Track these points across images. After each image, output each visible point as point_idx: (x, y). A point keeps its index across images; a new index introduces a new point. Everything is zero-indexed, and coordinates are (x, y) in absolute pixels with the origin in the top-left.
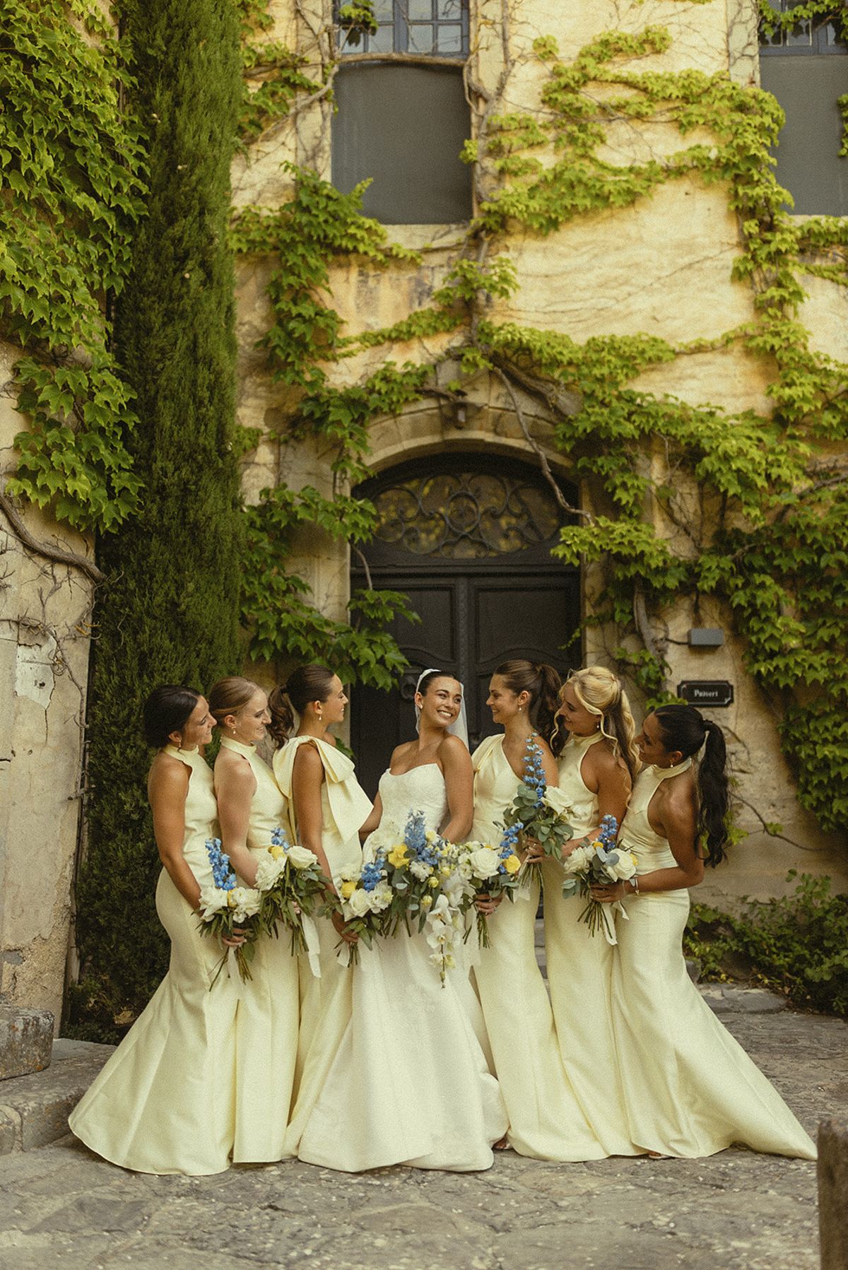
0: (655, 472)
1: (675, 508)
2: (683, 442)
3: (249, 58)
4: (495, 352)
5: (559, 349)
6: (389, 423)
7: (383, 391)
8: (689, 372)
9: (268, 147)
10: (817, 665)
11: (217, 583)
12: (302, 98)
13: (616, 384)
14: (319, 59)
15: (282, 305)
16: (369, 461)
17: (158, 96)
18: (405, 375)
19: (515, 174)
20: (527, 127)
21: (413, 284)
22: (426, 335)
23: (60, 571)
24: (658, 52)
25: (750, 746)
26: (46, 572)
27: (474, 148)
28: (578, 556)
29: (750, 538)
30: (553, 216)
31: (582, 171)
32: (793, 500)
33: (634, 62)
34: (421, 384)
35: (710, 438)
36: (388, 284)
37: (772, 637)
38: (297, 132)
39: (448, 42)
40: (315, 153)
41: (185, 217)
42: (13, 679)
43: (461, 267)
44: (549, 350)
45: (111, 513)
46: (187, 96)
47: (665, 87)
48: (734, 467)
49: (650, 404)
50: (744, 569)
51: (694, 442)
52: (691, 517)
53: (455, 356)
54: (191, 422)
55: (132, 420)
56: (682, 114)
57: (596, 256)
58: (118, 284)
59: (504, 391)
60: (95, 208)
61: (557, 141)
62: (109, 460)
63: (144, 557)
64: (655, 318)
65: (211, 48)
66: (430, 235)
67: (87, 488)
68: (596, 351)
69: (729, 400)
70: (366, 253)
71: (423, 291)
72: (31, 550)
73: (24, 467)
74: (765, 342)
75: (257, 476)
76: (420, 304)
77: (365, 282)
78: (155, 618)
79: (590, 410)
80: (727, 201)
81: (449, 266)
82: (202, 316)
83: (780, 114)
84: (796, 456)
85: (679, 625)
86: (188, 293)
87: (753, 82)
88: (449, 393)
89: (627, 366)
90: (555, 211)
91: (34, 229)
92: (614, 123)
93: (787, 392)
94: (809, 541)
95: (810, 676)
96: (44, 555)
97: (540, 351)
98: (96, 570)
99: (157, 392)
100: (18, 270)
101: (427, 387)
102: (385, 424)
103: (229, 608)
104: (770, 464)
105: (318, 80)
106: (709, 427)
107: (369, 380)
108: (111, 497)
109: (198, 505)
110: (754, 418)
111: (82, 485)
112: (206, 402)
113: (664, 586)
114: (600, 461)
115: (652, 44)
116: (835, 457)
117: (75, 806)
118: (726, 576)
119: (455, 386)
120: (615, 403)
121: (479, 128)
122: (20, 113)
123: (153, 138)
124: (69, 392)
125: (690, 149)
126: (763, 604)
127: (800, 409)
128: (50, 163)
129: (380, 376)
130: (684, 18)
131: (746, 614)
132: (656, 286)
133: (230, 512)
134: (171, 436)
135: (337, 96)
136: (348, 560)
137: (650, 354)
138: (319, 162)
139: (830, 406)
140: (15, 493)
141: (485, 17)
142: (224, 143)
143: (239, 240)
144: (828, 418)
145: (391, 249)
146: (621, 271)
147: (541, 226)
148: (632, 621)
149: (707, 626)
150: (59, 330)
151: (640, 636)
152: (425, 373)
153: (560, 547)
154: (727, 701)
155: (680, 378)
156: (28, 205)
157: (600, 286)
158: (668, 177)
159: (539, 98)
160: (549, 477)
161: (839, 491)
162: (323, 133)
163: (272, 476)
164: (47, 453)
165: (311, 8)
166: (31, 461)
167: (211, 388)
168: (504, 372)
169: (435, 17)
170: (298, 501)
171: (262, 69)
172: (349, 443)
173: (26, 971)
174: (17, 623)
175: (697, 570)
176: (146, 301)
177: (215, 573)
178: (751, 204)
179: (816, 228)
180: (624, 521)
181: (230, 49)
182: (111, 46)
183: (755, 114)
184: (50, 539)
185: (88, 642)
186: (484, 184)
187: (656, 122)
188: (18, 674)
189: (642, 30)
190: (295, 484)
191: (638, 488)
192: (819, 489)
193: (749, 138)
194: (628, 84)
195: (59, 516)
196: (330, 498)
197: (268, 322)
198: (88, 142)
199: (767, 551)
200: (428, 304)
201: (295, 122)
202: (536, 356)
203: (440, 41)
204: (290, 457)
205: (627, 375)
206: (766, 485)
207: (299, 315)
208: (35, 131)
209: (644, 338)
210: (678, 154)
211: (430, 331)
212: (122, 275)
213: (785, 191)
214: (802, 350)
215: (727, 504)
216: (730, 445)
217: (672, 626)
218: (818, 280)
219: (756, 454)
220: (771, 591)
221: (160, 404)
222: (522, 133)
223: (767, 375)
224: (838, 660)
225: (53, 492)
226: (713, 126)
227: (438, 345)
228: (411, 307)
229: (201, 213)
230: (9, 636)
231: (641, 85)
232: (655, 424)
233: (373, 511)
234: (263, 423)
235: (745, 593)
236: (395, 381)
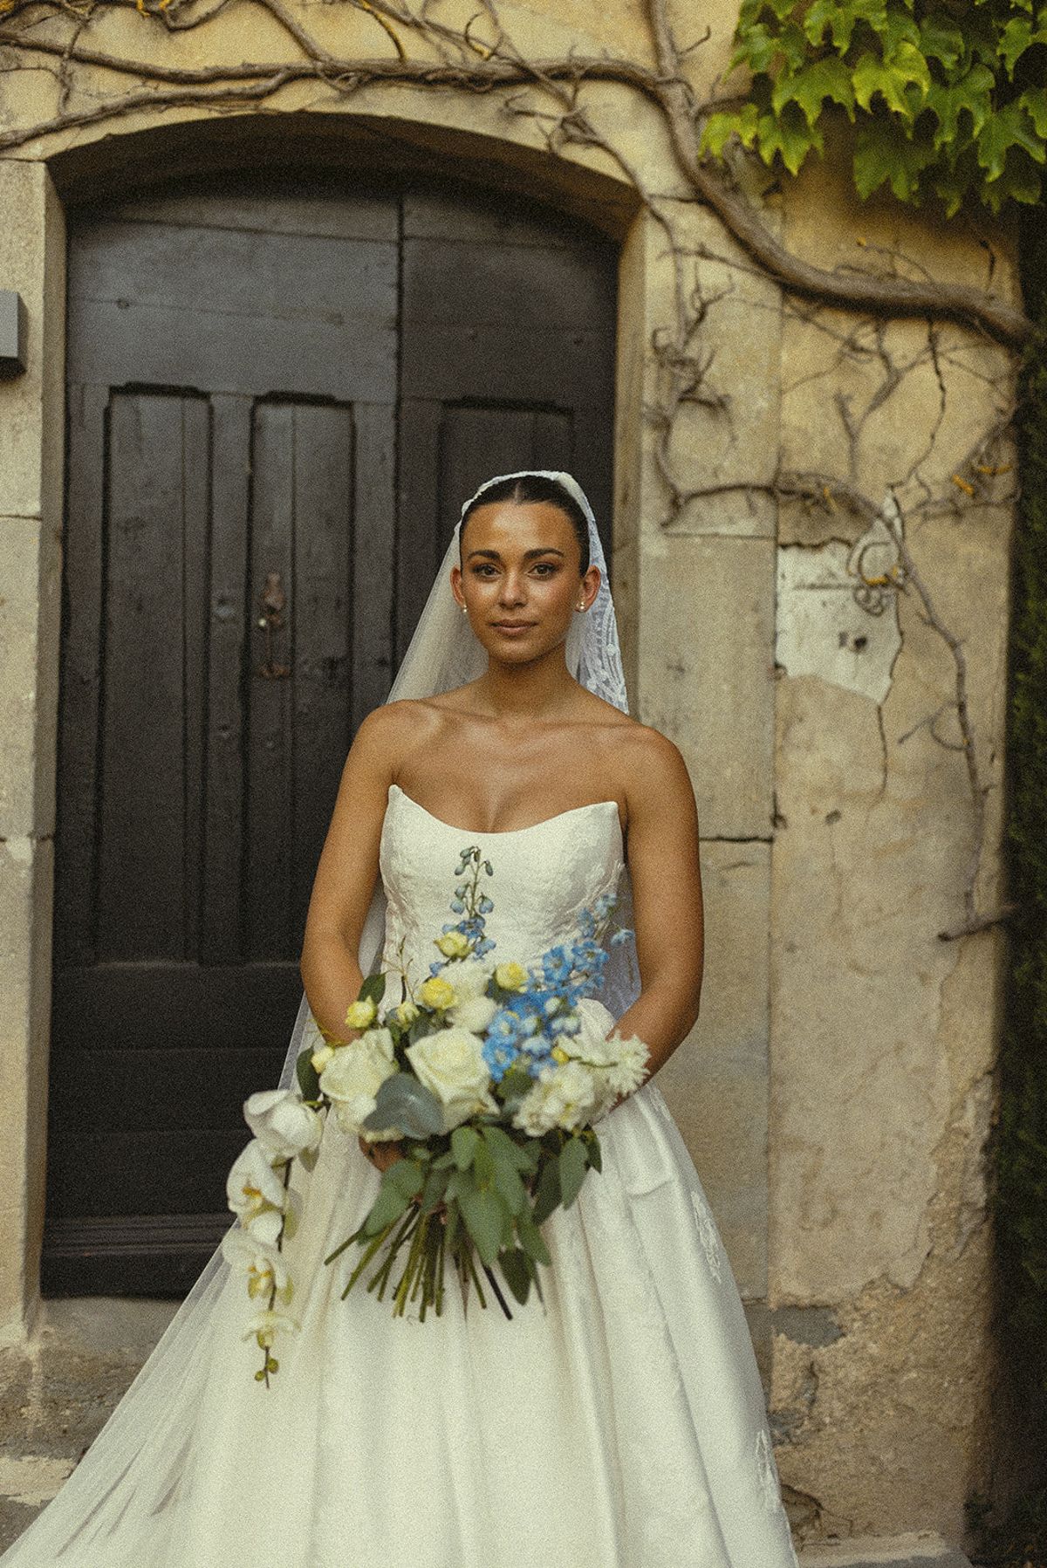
23: (904, 341)
26: (858, 348)
42: (769, 634)
96: (848, 304)
98: (1018, 319)
174: (769, 491)
184: (868, 258)
185: (1003, 520)
188: (785, 621)
195: (863, 184)
230: (746, 526)
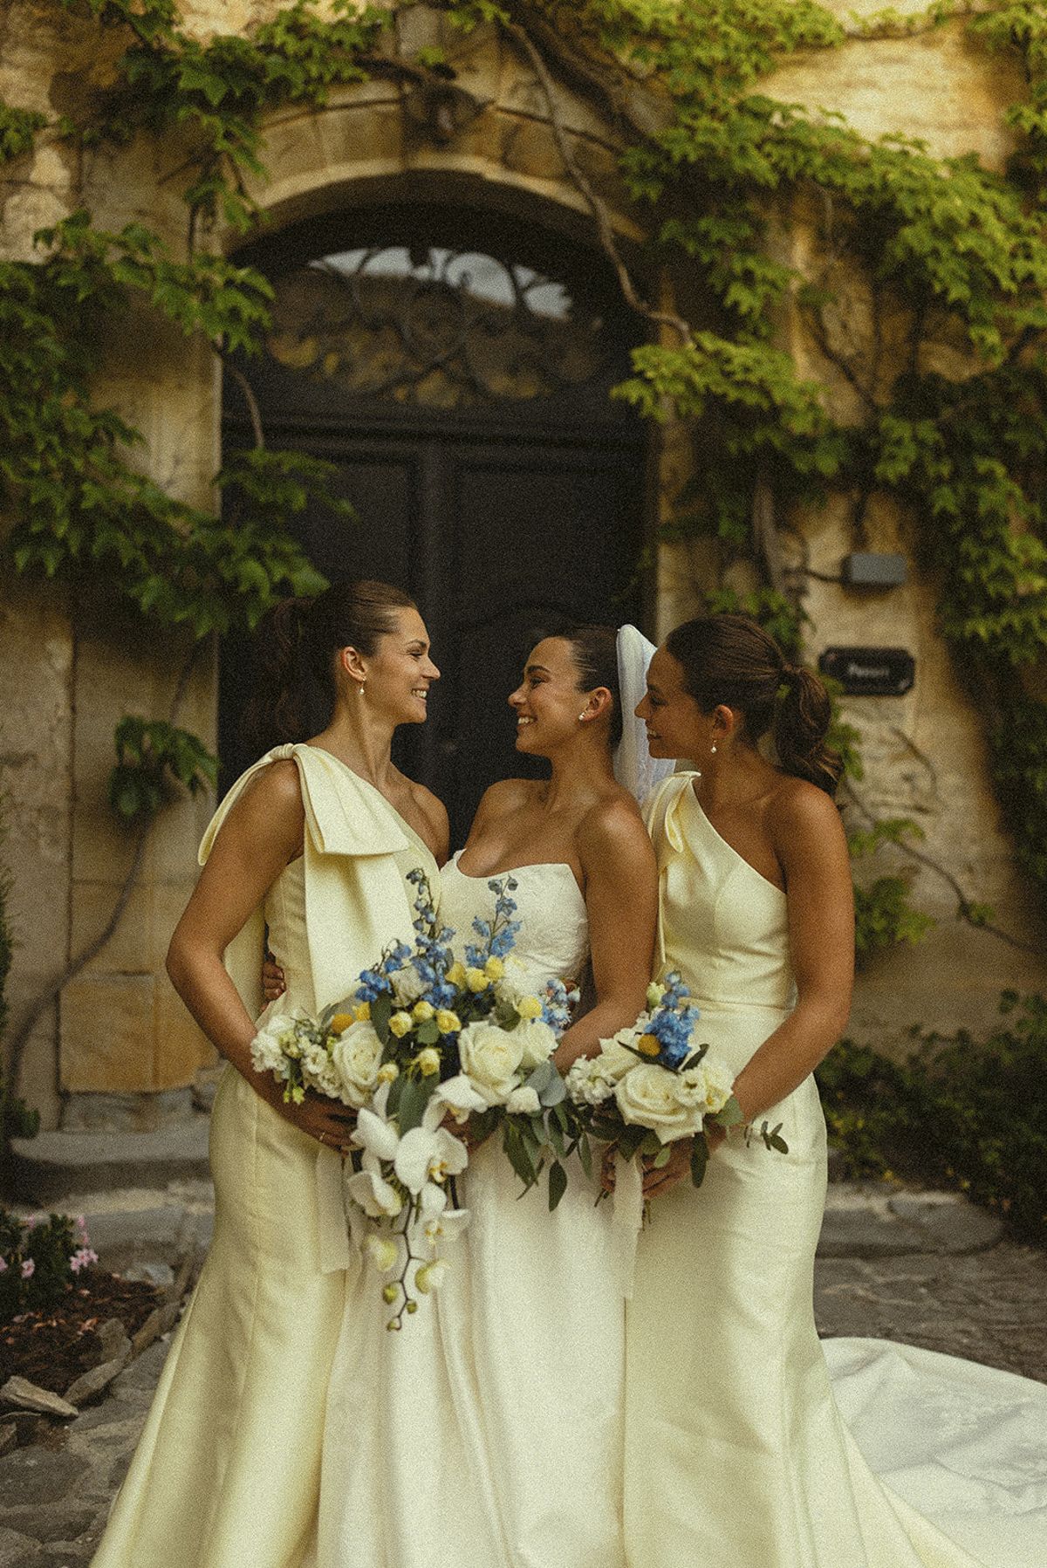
0: (799, 256)
1: (831, 325)
2: (857, 201)
6: (303, 123)
7: (290, 51)
8: (863, 73)
13: (736, 79)
16: (261, 198)
18: (334, 27)
25: (938, 764)
29: (961, 390)
34: (366, 48)
35: (911, 192)
37: (1001, 573)
48: (962, 247)
49: (798, 124)
52: (860, 347)
59: (526, 77)
68: (699, 14)
69: (933, 131)
74: (1011, 22)
75: (32, 208)
79: (692, 123)
85: (826, 545)
88: (421, 70)
89: (756, 47)
101: (377, 56)
102: (295, 125)
104: (1013, 254)
106: (906, 174)
107: (263, 31)
110: (980, 168)
113: (813, 469)
114: (704, 224)
118: (926, 455)
119: (435, 56)
120: (736, 117)
126: (987, 511)
129: (285, 22)
131: (955, 528)
136: (216, 392)
137: (800, 27)
148: (749, 535)
149: (876, 549)
151: (759, 561)
152: (375, 29)
153: (631, 382)
154: (903, 685)
155: (848, 85)
160: (613, 253)
163: (63, 206)
168: (530, 34)
170: (114, 256)
172: (223, 151)
175: (872, 442)
180: (747, 343)
191: (771, 284)
196: (182, 260)
199: (994, 416)
204: (101, 175)
205: (757, 68)
206: (1013, 286)
216: (958, 206)
217: (814, 546)
219: (995, 229)
220: (1002, 489)
223: (1000, 93)
232: (808, 163)
233: (268, 291)
234: (46, 102)
235: (955, 491)
236: (315, 35)
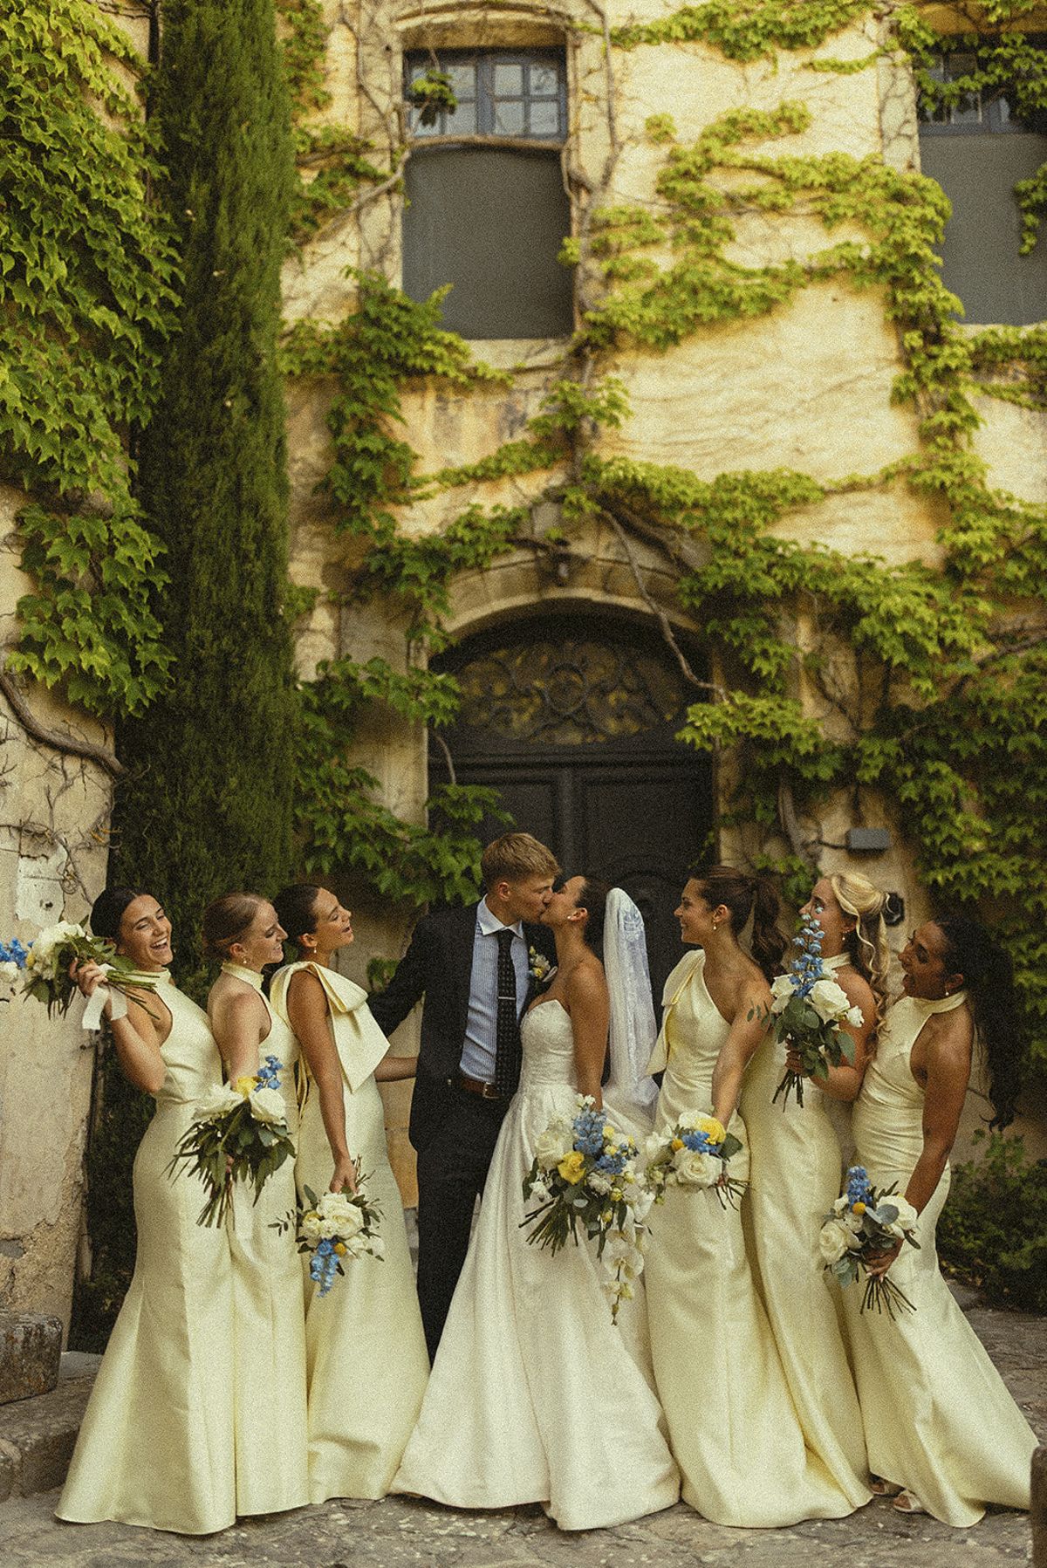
0: (802, 637)
1: (827, 679)
2: (836, 600)
3: (303, 143)
4: (604, 492)
5: (682, 487)
6: (474, 579)
7: (467, 539)
8: (841, 514)
9: (325, 248)
10: (1007, 872)
11: (265, 777)
12: (366, 189)
13: (751, 529)
14: (386, 143)
15: (343, 440)
16: (451, 626)
17: (193, 189)
18: (493, 521)
19: (626, 278)
20: (639, 222)
21: (503, 410)
22: (520, 473)
23: (72, 765)
24: (797, 132)
26: (54, 766)
27: (575, 246)
28: (709, 739)
29: (920, 717)
30: (672, 328)
31: (706, 273)
32: (972, 669)
33: (768, 144)
34: (513, 532)
35: (868, 594)
36: (472, 411)
37: (950, 838)
38: (360, 229)
39: (542, 121)
40: (383, 254)
41: (225, 333)
42: (13, 899)
43: (562, 390)
44: (669, 489)
45: (135, 693)
46: (227, 189)
47: (805, 174)
48: (899, 630)
49: (794, 553)
50: (913, 755)
51: (849, 599)
52: (848, 692)
53: (555, 497)
54: (233, 580)
55: (161, 580)
56: (826, 205)
57: (724, 376)
58: (144, 414)
59: (614, 539)
60: (116, 325)
61: (676, 238)
62: (133, 629)
63: (176, 747)
64: (798, 450)
65: (257, 130)
66: (524, 352)
67: (105, 663)
68: (726, 490)
69: (891, 549)
70: (445, 374)
71: (514, 420)
72: (36, 738)
73: (29, 638)
74: (934, 478)
75: (313, 645)
76: (511, 435)
77: (444, 409)
78: (188, 821)
79: (721, 562)
80: (882, 309)
81: (546, 389)
82: (246, 452)
83: (946, 204)
84: (974, 615)
85: (834, 825)
86: (230, 423)
87: (911, 166)
88: (548, 543)
89: (764, 508)
90: (675, 322)
91: (44, 350)
92: (744, 218)
93: (962, 538)
94: (993, 720)
95: (999, 886)
96: (52, 746)
97: (659, 491)
98: (114, 762)
99: (192, 545)
100: (23, 398)
101: (521, 536)
102: (471, 580)
103: (280, 807)
104: (944, 626)
105: (384, 168)
106: (866, 582)
107: (450, 528)
108: (135, 673)
109: (243, 681)
110: (922, 570)
111: (99, 659)
112: (252, 556)
113: (816, 776)
114: (734, 624)
115: (789, 122)
116: (1022, 617)
117: (89, 1058)
118: (892, 763)
119: (556, 534)
120: (751, 554)
121: (581, 223)
122: (28, 211)
123: (187, 239)
124: (84, 546)
125: (838, 247)
126: (938, 798)
127: (978, 558)
128: (62, 270)
129: (463, 522)
130: (828, 92)
131: (918, 809)
132: (798, 411)
133: (280, 691)
134: (210, 597)
135: (409, 187)
136: (425, 747)
137: (793, 493)
138: (387, 264)
139: (1014, 554)
140: (18, 669)
141: (586, 92)
142: (272, 244)
143: (291, 362)
144: (1013, 569)
145: (476, 369)
146: (755, 394)
147: (658, 340)
148: (777, 820)
149: (870, 824)
150: (72, 471)
151: (786, 838)
152: (519, 518)
153: (687, 729)
154: (895, 917)
155: (830, 523)
156: (36, 320)
157: (731, 411)
158: (811, 280)
159: (653, 188)
160: (673, 644)
161: (1029, 658)
162: (392, 231)
163: (331, 645)
164: (57, 620)
165: (377, 83)
166: (36, 629)
167: (257, 539)
168: (614, 516)
169: (526, 92)
170: (364, 676)
171: (318, 155)
172: (427, 604)
173: (27, 1267)
174: (19, 829)
175: (855, 756)
176: (178, 435)
177: (264, 765)
178: (912, 312)
179: (992, 340)
180: (765, 697)
181: (280, 132)
182: (137, 130)
183: (916, 204)
184: (62, 726)
185: (105, 852)
186: (588, 291)
187: (796, 216)
188: (19, 892)
189: (776, 106)
190: (361, 654)
191: (782, 657)
192: (1003, 656)
193: (909, 232)
194: (761, 170)
195: (71, 697)
196: (403, 672)
197: (326, 459)
198: (109, 246)
199: (942, 732)
200: (521, 436)
201: (357, 217)
202: (654, 496)
203: (533, 120)
204: (353, 622)
205: (765, 520)
206: (938, 651)
207: (365, 450)
208: (45, 231)
209: (786, 473)
210: (823, 253)
211: (524, 468)
212: (149, 402)
213: (953, 297)
214: (978, 487)
215: (892, 675)
216: (894, 603)
217: (825, 826)
218: (996, 403)
219: (926, 613)
220: (948, 782)
221: (196, 559)
222: (633, 229)
223: (937, 519)
224: (1033, 865)
225: (64, 668)
226: (864, 219)
227: (534, 484)
228: (500, 439)
229: (245, 328)
230: (8, 845)
231: (777, 171)
232: (801, 578)
233: (457, 688)
234: (320, 581)
235: (916, 785)
236: (482, 528)
